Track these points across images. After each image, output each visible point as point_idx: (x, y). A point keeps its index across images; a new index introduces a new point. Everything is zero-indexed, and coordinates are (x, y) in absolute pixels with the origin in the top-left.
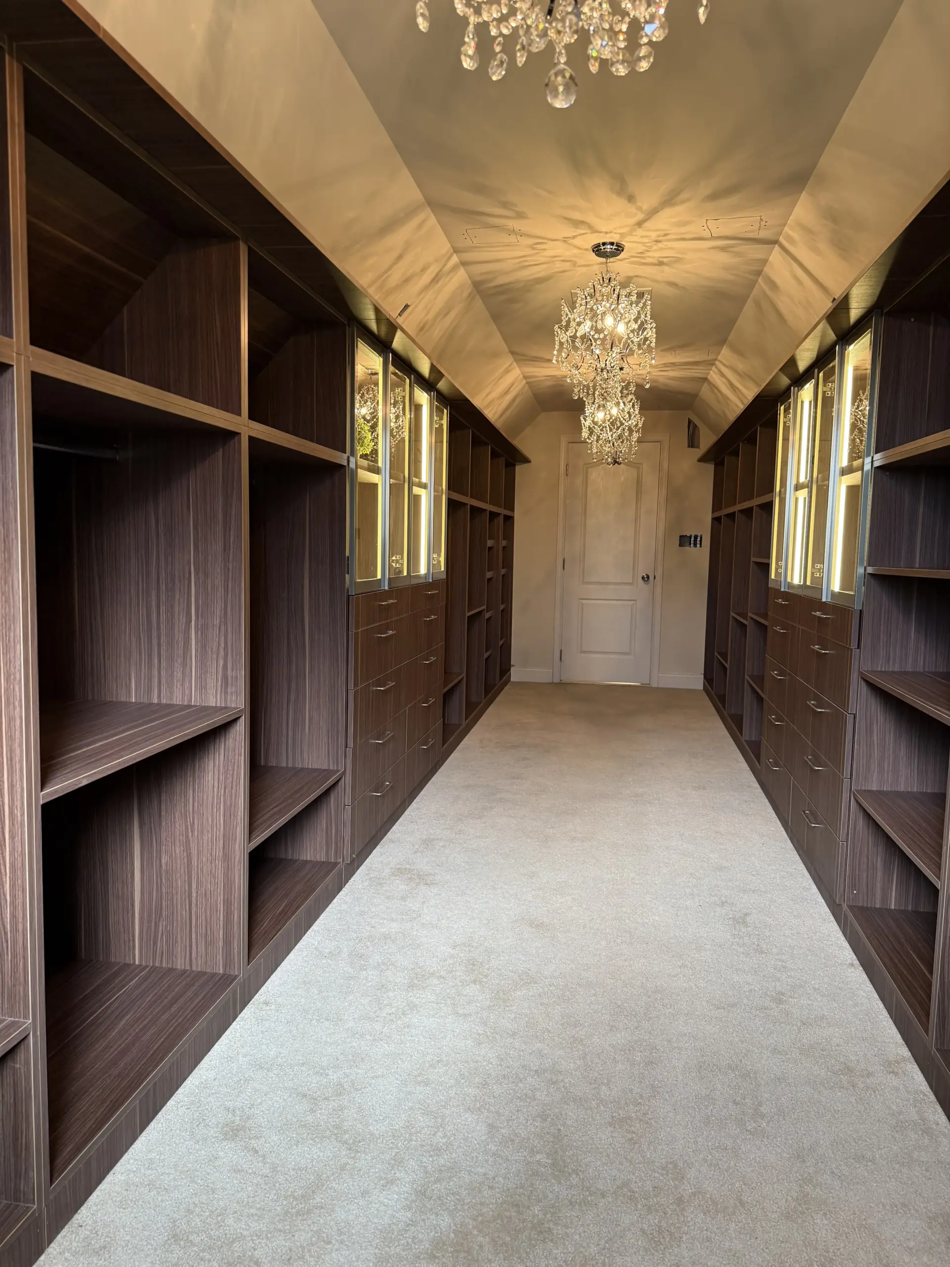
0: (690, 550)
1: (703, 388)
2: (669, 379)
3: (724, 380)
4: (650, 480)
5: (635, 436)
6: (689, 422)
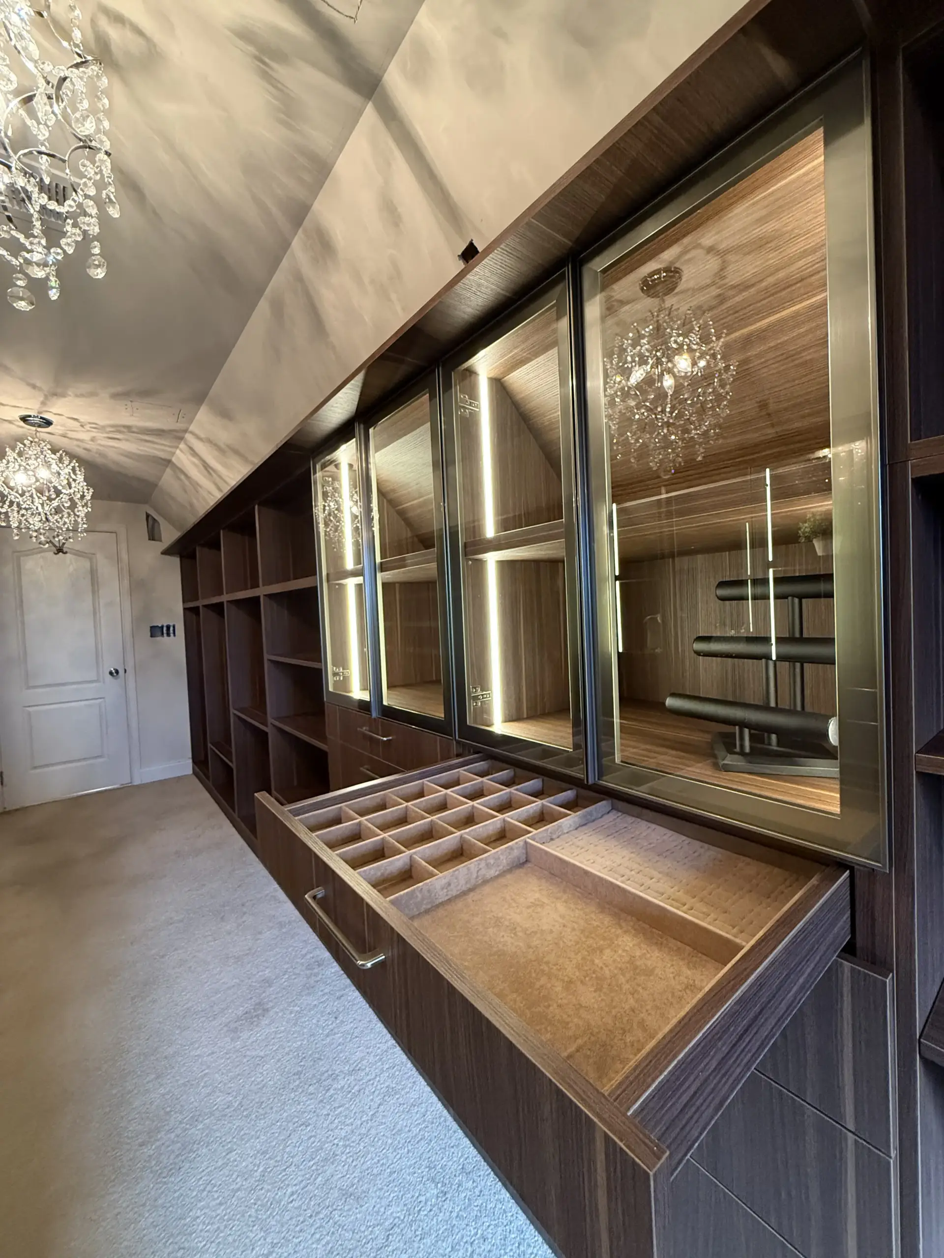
0: (165, 641)
1: (164, 475)
2: (122, 455)
3: (195, 460)
4: (107, 569)
5: (82, 511)
6: (148, 516)
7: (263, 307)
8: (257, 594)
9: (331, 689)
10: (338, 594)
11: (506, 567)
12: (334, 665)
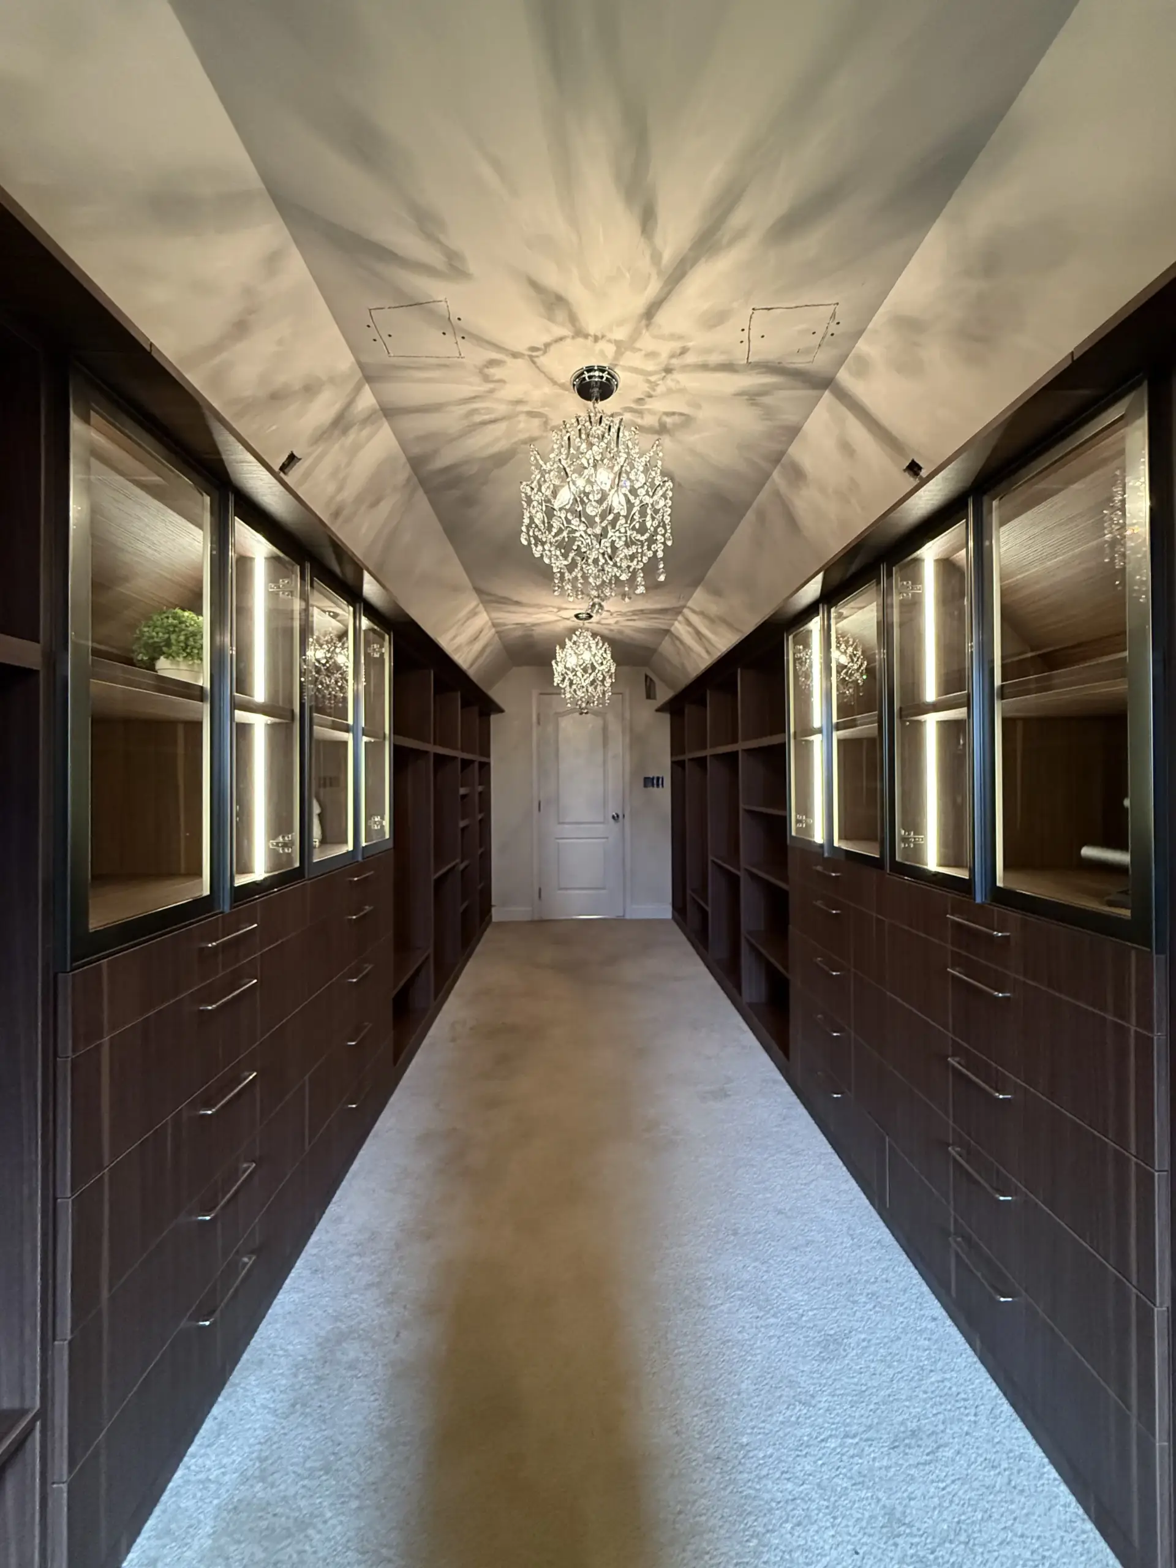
0: (654, 790)
1: (664, 643)
2: (634, 630)
3: (690, 629)
4: (615, 727)
5: (608, 682)
6: (646, 677)
7: (750, 515)
8: (735, 750)
9: (793, 834)
10: (805, 750)
11: (944, 725)
12: (797, 812)
